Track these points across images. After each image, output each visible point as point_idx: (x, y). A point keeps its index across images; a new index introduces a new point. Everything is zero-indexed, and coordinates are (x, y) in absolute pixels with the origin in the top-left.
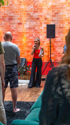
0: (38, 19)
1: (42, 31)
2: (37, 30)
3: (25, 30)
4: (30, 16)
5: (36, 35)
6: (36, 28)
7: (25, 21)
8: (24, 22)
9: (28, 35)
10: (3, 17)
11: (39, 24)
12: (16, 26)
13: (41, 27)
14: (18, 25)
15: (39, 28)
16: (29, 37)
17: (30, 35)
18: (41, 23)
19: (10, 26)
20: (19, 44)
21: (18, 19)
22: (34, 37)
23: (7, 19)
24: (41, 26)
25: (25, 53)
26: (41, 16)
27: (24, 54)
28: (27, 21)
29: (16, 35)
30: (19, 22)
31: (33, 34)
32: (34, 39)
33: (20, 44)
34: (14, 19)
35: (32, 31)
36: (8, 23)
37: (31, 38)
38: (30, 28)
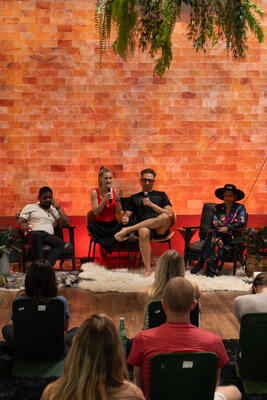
0: (245, 81)
1: (260, 119)
2: (242, 117)
3: (205, 116)
4: (222, 73)
5: (239, 131)
6: (240, 110)
7: (205, 87)
8: (202, 92)
9: (214, 130)
10: (133, 72)
11: (249, 98)
12: (176, 101)
13: (254, 107)
14: (183, 101)
15: (250, 110)
16: (216, 138)
17: (219, 132)
18: (256, 97)
19: (156, 103)
20: (186, 159)
21: (185, 81)
22: (234, 138)
23: (146, 79)
24: (256, 102)
25: (205, 188)
26: (257, 73)
27: (200, 190)
28: (210, 86)
29: (175, 131)
30: (186, 89)
31: (231, 128)
32: (232, 142)
33: (190, 160)
34: (170, 79)
35: (228, 118)
36: (151, 93)
37: (223, 140)
38: (220, 111)
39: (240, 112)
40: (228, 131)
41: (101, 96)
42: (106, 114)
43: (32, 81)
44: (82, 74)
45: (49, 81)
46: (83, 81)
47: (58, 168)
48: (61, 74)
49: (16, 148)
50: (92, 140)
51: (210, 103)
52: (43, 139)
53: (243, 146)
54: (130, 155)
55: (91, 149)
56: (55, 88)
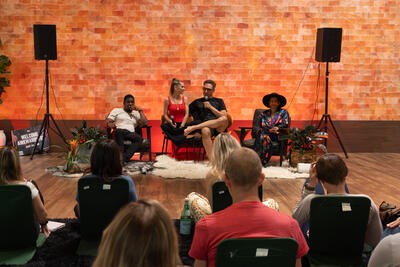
0: (288, 15)
1: (299, 45)
2: (285, 43)
3: (256, 42)
4: (269, 8)
5: (282, 54)
6: (284, 38)
7: (256, 19)
8: (253, 23)
9: (263, 54)
10: (199, 7)
11: (290, 28)
12: (233, 31)
13: (295, 35)
14: (238, 30)
15: (291, 38)
16: (264, 60)
17: (267, 55)
18: (296, 27)
19: (217, 31)
20: (240, 76)
21: (240, 14)
22: (278, 60)
23: (210, 13)
24: (296, 32)
25: (256, 99)
26: (297, 8)
27: (251, 101)
28: (260, 19)
29: (232, 54)
30: (241, 21)
31: (276, 52)
32: (277, 63)
33: (243, 76)
34: (228, 13)
35: (274, 44)
36: (213, 24)
37: (270, 62)
38: (267, 38)
39: (283, 40)
40: (274, 55)
41: (174, 26)
42: (177, 40)
43: (120, 13)
44: (160, 8)
45: (133, 14)
46: (160, 14)
47: (140, 83)
48: (143, 8)
49: (107, 66)
50: (166, 60)
51: (259, 31)
52: (129, 59)
53: (286, 67)
54: (196, 72)
55: (165, 68)
56: (138, 20)
